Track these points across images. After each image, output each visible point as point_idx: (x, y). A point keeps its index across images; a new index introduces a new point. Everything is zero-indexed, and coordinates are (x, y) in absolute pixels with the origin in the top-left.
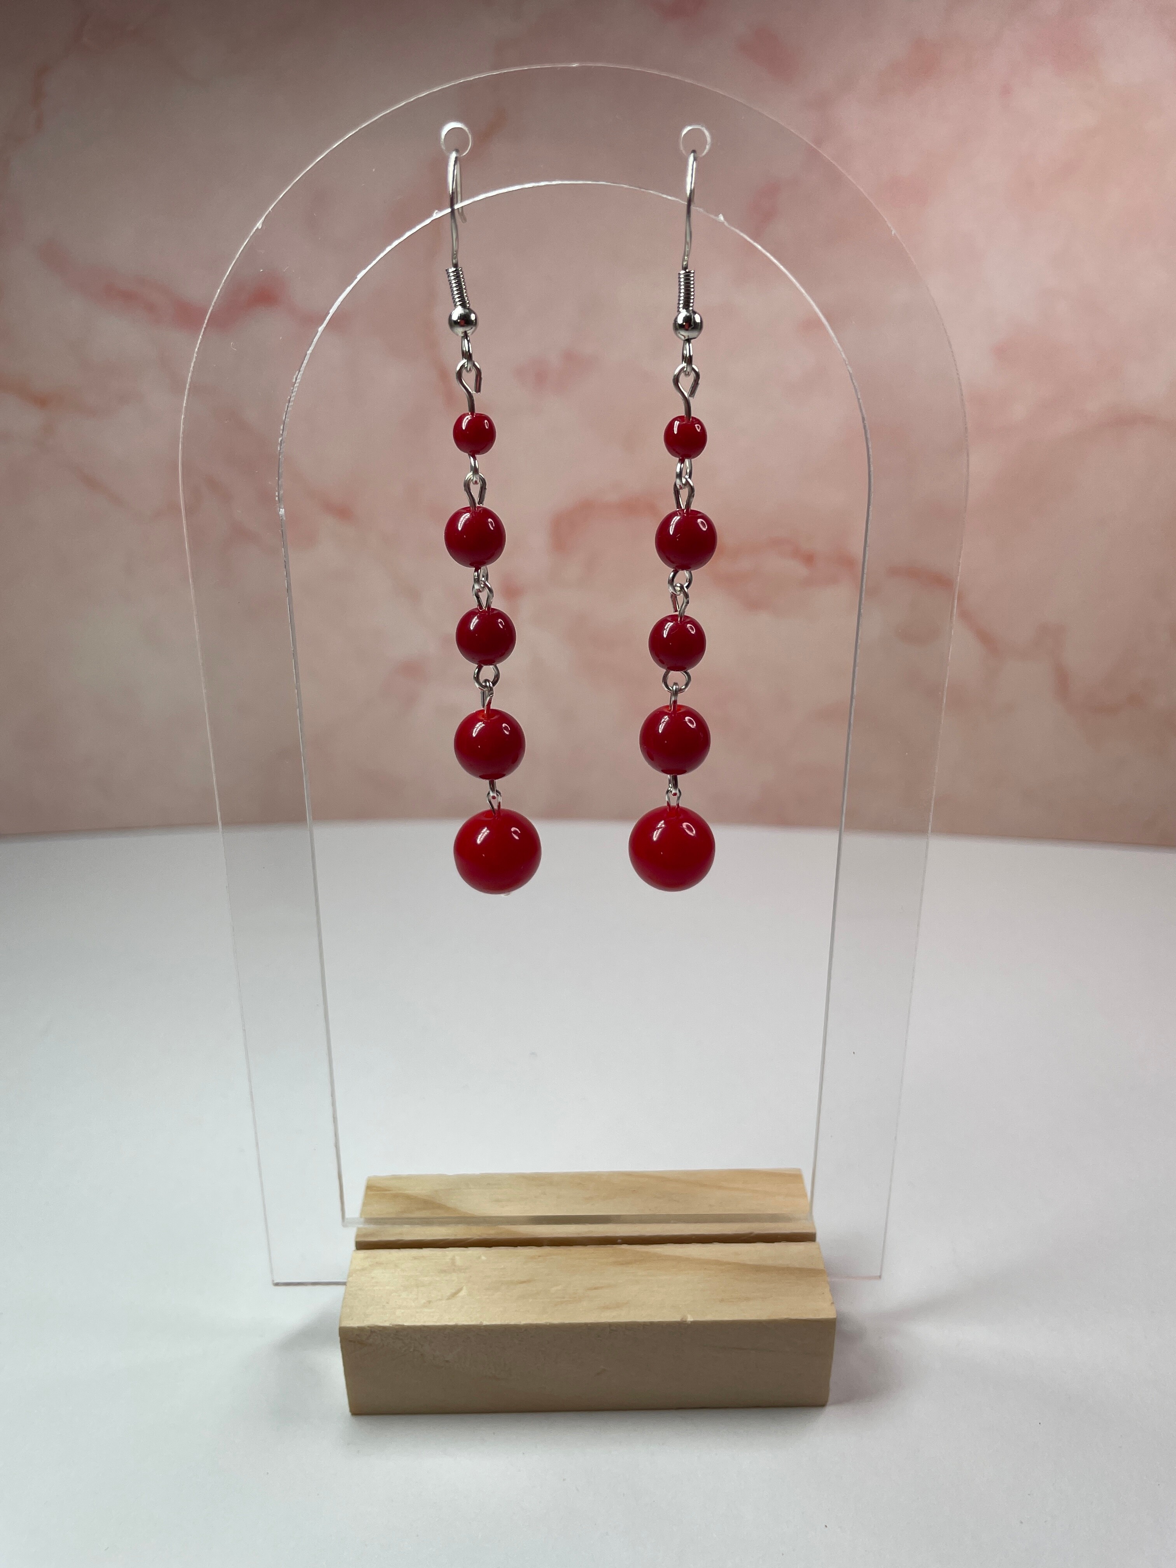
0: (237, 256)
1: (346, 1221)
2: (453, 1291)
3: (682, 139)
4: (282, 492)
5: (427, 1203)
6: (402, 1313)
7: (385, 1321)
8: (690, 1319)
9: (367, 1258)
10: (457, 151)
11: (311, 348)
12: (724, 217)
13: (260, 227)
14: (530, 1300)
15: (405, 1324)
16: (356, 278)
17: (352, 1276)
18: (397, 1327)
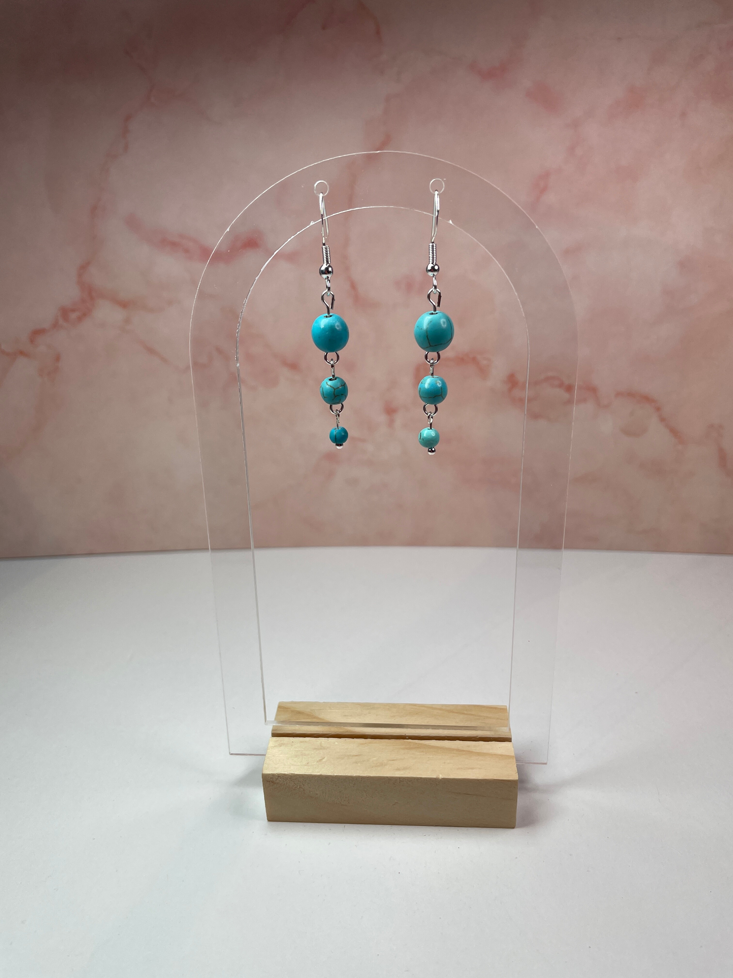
0: (218, 244)
1: (267, 721)
2: (320, 758)
3: (430, 186)
4: (238, 355)
5: (309, 715)
6: (294, 768)
7: (285, 771)
8: (441, 776)
9: (277, 741)
10: (322, 193)
11: (253, 287)
12: (452, 221)
13: (228, 230)
14: (359, 765)
15: (295, 773)
16: (274, 254)
17: (269, 749)
18: (291, 774)
